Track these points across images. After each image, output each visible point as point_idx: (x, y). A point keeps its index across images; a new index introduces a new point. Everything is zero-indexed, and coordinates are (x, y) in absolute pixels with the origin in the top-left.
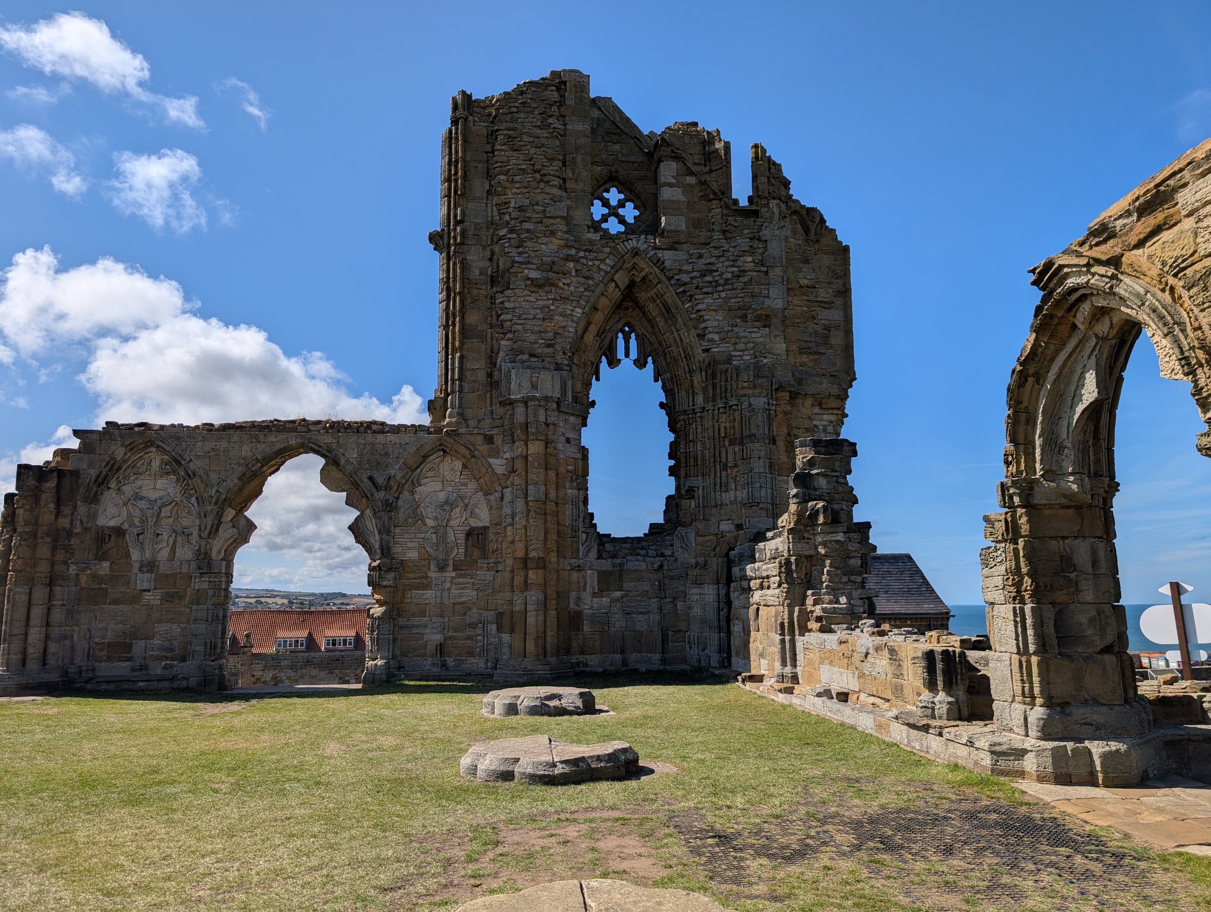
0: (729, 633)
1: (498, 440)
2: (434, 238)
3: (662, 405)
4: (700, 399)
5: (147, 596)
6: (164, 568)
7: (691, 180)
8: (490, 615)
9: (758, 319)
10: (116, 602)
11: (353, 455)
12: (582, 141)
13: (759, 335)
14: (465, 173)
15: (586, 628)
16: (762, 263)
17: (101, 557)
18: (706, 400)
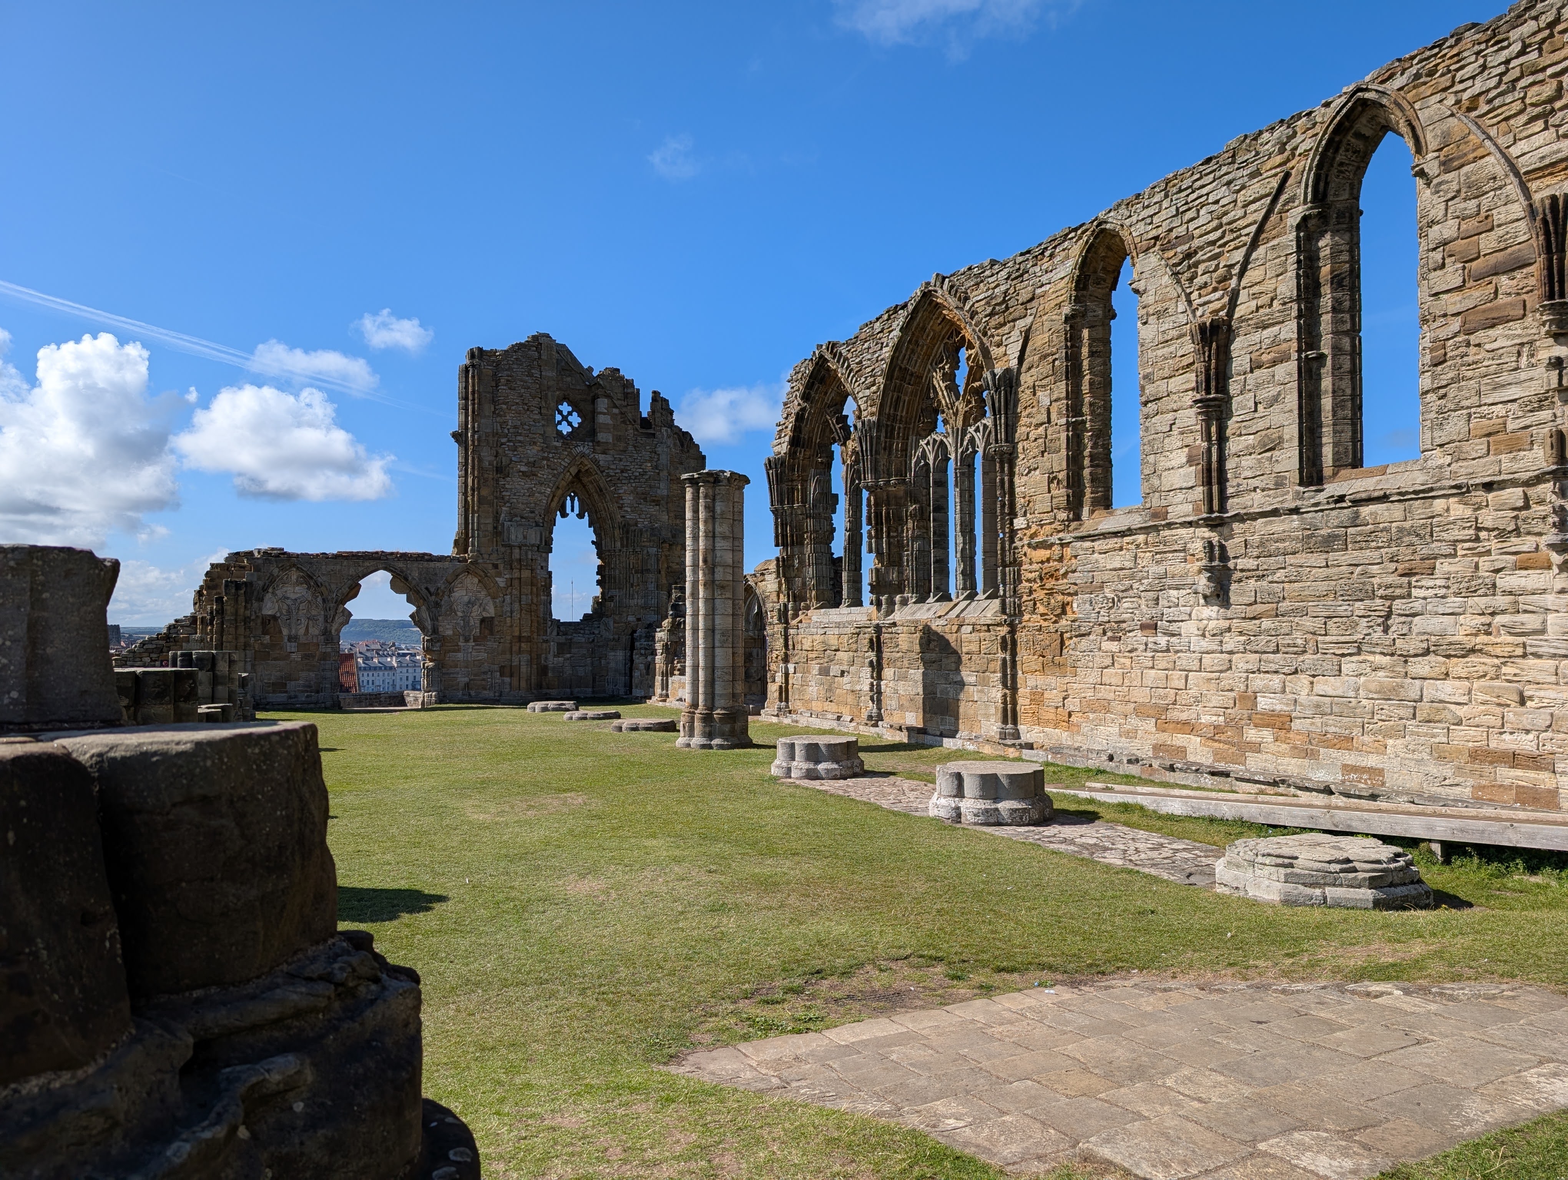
0: (631, 676)
1: (501, 567)
2: (455, 435)
3: (593, 542)
4: (618, 544)
5: (293, 656)
6: (303, 640)
7: (616, 411)
8: (496, 667)
9: (654, 501)
10: (275, 659)
11: (416, 574)
12: (551, 383)
13: (653, 510)
14: (479, 399)
15: (550, 674)
16: (656, 467)
17: (265, 633)
18: (622, 545)
